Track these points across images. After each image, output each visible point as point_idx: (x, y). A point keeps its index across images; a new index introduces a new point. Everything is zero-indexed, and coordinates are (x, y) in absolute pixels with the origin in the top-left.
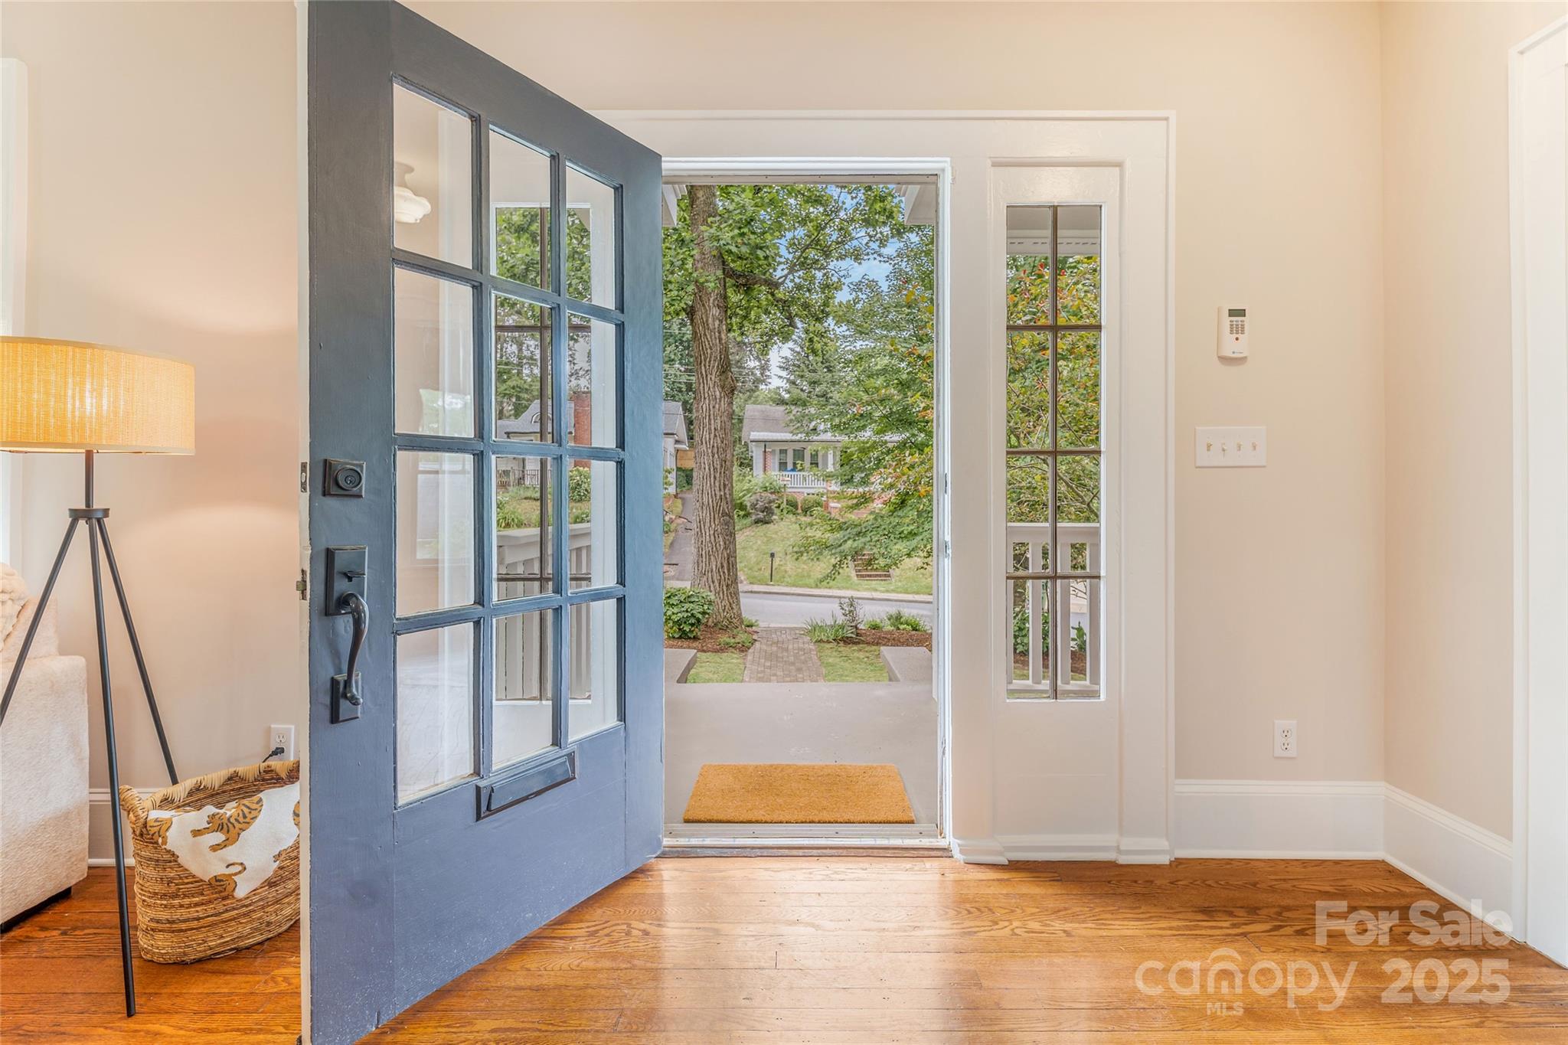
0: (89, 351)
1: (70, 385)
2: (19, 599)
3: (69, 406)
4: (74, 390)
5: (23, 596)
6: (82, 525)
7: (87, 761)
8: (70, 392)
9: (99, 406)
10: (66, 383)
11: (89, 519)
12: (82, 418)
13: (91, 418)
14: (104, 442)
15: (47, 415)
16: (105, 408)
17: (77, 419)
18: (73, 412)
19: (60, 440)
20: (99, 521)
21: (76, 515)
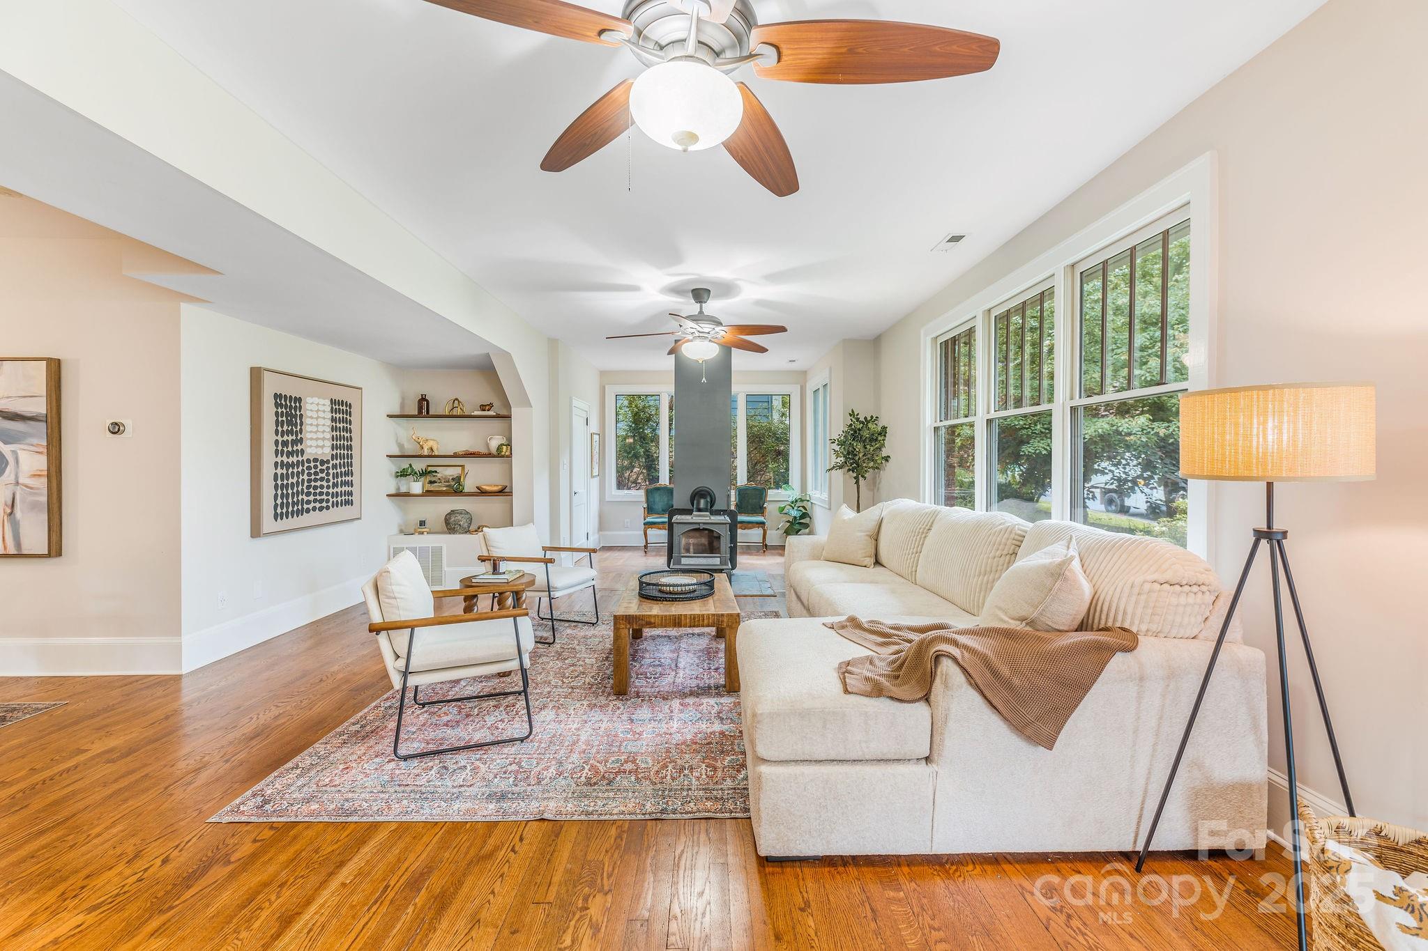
0: (1271, 392)
1: (1255, 426)
2: (1214, 591)
3: (1255, 444)
4: (1258, 429)
5: (1216, 589)
6: (1264, 544)
7: (1266, 745)
8: (1255, 431)
9: (1280, 441)
10: (1251, 424)
11: (1270, 540)
12: (1265, 454)
13: (1273, 453)
14: (1284, 475)
15: (1236, 453)
16: (1285, 443)
17: (1260, 454)
18: (1258, 448)
19: (1246, 473)
20: (1278, 542)
21: (1259, 535)
